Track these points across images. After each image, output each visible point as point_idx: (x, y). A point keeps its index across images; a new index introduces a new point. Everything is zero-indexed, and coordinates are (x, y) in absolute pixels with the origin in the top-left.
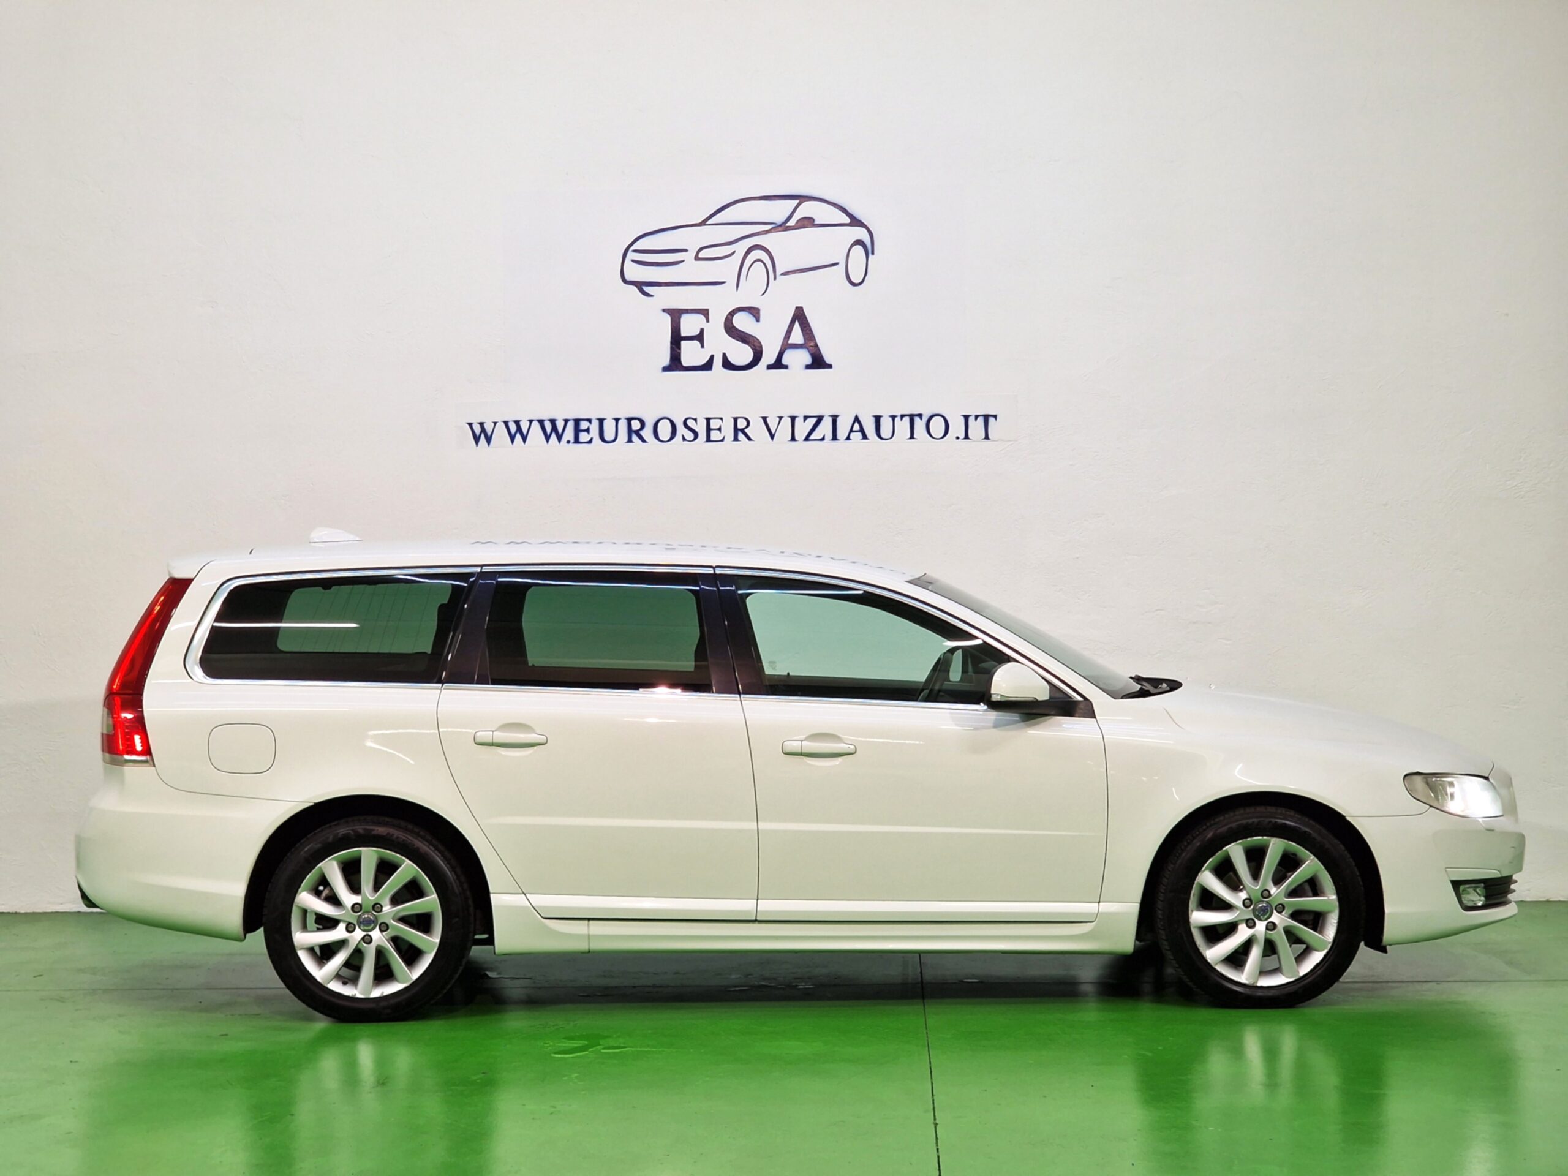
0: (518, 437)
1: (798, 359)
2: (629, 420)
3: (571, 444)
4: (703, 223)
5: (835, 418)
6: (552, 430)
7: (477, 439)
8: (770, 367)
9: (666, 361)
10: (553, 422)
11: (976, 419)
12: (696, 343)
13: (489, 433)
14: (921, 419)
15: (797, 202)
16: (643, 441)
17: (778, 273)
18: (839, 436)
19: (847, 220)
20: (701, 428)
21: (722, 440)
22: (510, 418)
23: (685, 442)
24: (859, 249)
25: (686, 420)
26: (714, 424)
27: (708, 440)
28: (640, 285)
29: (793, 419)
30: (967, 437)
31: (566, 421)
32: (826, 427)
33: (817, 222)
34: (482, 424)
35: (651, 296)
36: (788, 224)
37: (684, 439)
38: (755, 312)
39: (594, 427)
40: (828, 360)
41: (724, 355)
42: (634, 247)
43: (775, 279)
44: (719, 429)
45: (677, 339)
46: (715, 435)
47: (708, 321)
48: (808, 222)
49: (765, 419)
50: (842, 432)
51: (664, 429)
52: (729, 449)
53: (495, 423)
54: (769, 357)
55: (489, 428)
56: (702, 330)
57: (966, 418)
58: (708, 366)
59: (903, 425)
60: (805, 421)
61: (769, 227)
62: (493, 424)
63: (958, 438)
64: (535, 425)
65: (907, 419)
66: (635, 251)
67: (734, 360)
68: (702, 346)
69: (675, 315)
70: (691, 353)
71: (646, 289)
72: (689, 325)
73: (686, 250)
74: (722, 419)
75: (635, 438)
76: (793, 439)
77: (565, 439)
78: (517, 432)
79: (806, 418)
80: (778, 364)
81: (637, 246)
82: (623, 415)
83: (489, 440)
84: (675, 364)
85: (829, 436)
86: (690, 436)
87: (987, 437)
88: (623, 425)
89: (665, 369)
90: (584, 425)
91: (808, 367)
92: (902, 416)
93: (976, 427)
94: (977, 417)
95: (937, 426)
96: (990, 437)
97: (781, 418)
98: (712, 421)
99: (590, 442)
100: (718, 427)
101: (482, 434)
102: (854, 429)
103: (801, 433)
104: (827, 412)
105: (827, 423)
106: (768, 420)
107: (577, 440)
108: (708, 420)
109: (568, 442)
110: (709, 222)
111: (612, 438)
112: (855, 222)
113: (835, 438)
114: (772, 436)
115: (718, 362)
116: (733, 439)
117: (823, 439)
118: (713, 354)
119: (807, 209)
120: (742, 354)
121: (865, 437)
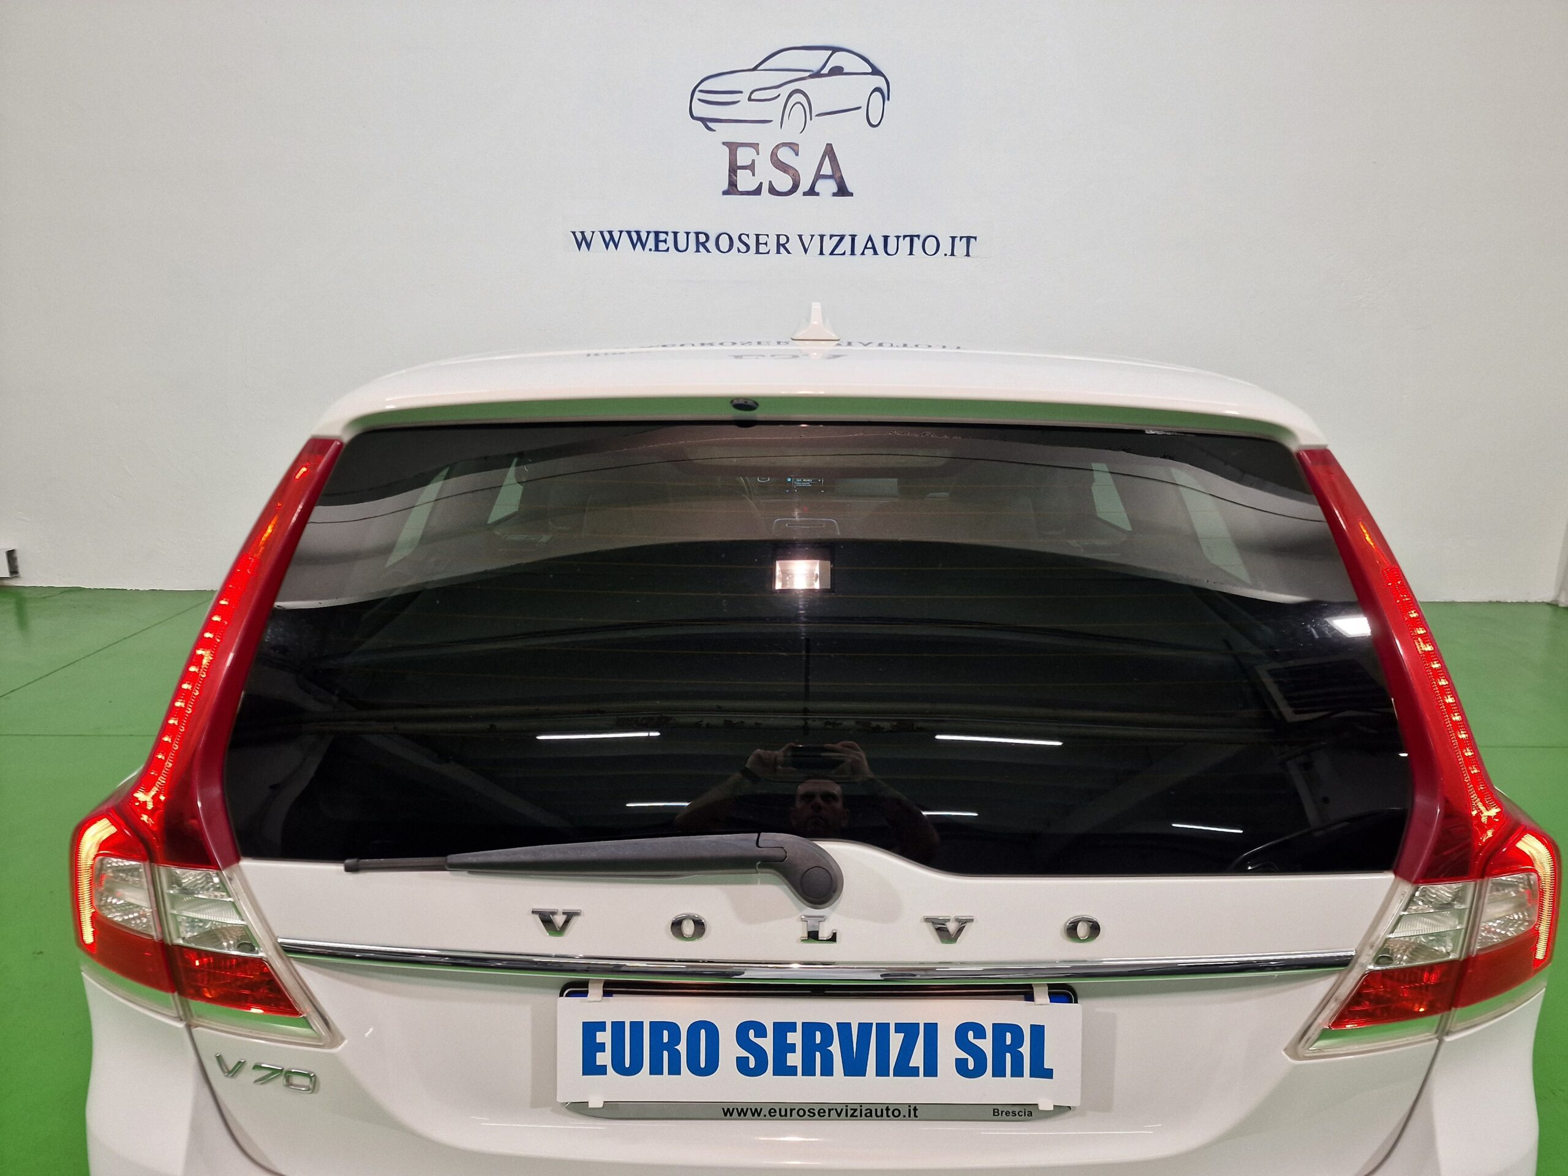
0: (611, 243)
1: (827, 187)
2: (697, 234)
3: (652, 252)
4: (755, 69)
5: (853, 237)
6: (637, 240)
7: (579, 246)
8: (805, 194)
9: (725, 186)
10: (638, 233)
11: (960, 240)
12: (749, 172)
13: (589, 241)
14: (919, 239)
15: (830, 52)
16: (708, 251)
17: (814, 114)
18: (855, 253)
19: (870, 70)
20: (752, 243)
21: (768, 253)
22: (605, 229)
23: (740, 253)
24: (877, 94)
25: (741, 235)
26: (762, 239)
27: (758, 252)
28: (704, 120)
29: (822, 237)
30: (953, 254)
31: (649, 233)
32: (846, 245)
33: (845, 71)
34: (583, 233)
35: (714, 131)
36: (822, 72)
37: (739, 251)
38: (794, 147)
39: (670, 238)
40: (850, 190)
41: (770, 182)
42: (700, 88)
43: (811, 119)
44: (766, 244)
45: (733, 169)
46: (762, 248)
47: (758, 154)
48: (837, 71)
49: (800, 236)
50: (859, 249)
51: (724, 243)
52: (774, 260)
53: (593, 232)
54: (805, 186)
55: (588, 236)
56: (753, 161)
57: (953, 238)
58: (757, 192)
59: (905, 244)
60: (830, 239)
61: (808, 74)
62: (591, 233)
63: (946, 255)
64: (624, 234)
65: (908, 239)
66: (701, 91)
67: (778, 188)
68: (754, 175)
69: (733, 147)
70: (745, 181)
71: (710, 124)
72: (744, 157)
73: (741, 92)
74: (768, 235)
75: (701, 248)
76: (821, 253)
77: (647, 247)
78: (610, 240)
79: (831, 236)
80: (812, 192)
81: (704, 86)
82: (693, 229)
83: (588, 246)
84: (732, 188)
85: (849, 252)
86: (743, 248)
87: (968, 255)
88: (692, 237)
89: (725, 193)
90: (662, 237)
91: (834, 195)
92: (905, 237)
93: (960, 246)
94: (961, 238)
95: (932, 243)
96: (970, 254)
97: (812, 236)
98: (760, 237)
99: (667, 250)
100: (765, 242)
101: (583, 241)
102: (868, 246)
103: (827, 249)
104: (847, 232)
105: (847, 241)
106: (803, 237)
107: (657, 249)
108: (758, 236)
109: (650, 250)
110: (759, 68)
111: (684, 248)
112: (876, 72)
113: (853, 253)
114: (806, 251)
115: (765, 188)
116: (776, 252)
117: (844, 254)
118: (761, 181)
119: (838, 60)
120: (784, 182)
121: (875, 253)
